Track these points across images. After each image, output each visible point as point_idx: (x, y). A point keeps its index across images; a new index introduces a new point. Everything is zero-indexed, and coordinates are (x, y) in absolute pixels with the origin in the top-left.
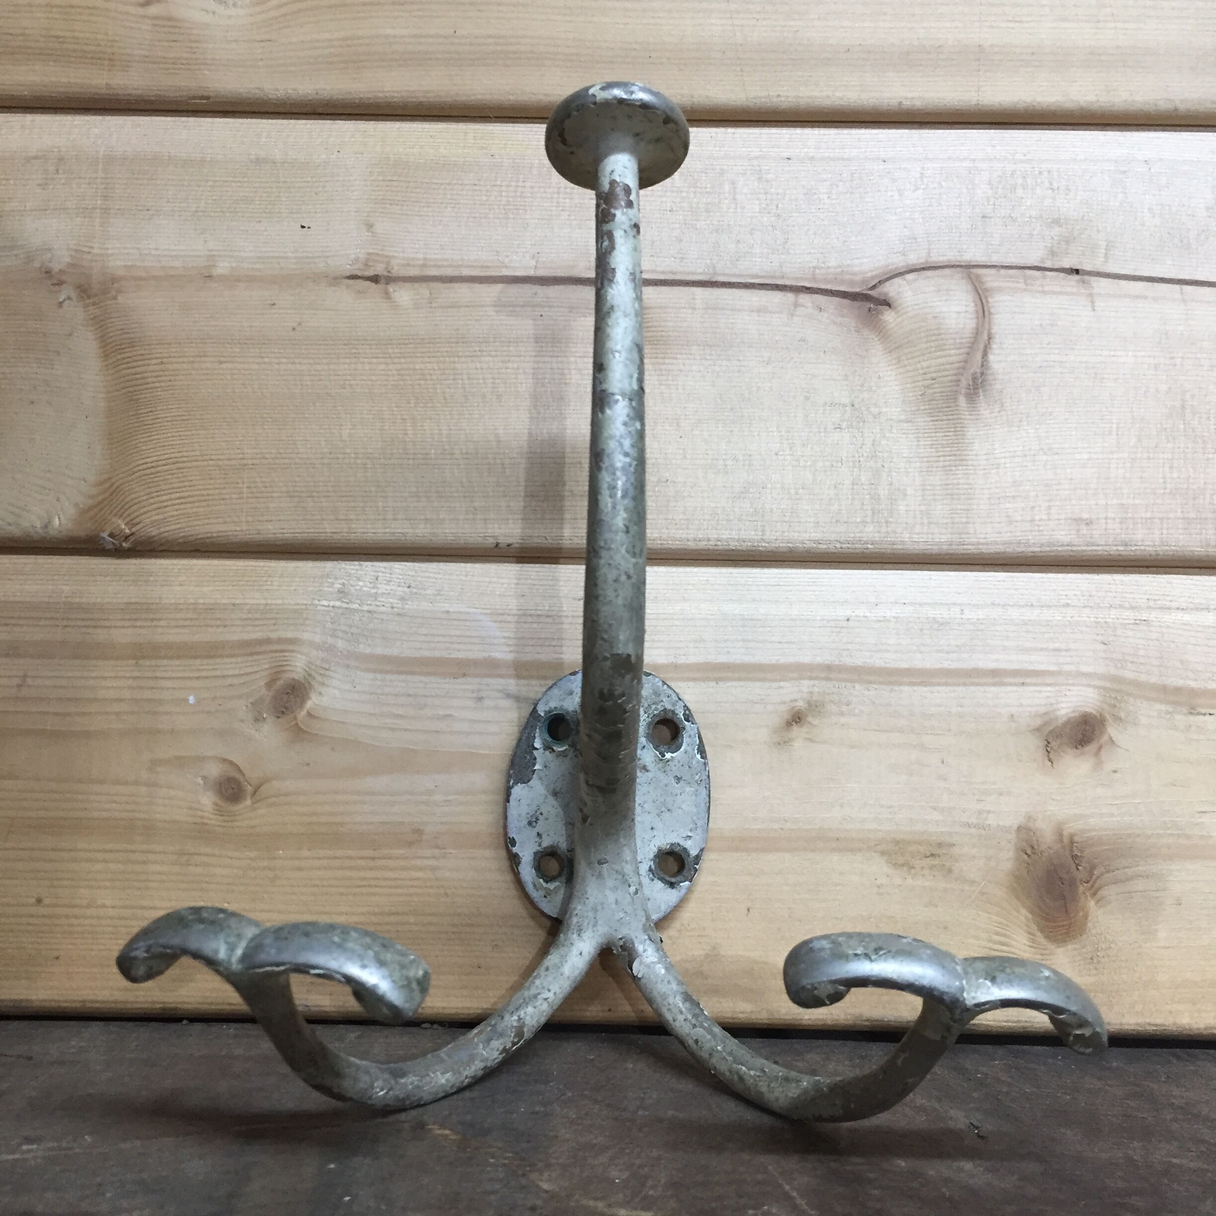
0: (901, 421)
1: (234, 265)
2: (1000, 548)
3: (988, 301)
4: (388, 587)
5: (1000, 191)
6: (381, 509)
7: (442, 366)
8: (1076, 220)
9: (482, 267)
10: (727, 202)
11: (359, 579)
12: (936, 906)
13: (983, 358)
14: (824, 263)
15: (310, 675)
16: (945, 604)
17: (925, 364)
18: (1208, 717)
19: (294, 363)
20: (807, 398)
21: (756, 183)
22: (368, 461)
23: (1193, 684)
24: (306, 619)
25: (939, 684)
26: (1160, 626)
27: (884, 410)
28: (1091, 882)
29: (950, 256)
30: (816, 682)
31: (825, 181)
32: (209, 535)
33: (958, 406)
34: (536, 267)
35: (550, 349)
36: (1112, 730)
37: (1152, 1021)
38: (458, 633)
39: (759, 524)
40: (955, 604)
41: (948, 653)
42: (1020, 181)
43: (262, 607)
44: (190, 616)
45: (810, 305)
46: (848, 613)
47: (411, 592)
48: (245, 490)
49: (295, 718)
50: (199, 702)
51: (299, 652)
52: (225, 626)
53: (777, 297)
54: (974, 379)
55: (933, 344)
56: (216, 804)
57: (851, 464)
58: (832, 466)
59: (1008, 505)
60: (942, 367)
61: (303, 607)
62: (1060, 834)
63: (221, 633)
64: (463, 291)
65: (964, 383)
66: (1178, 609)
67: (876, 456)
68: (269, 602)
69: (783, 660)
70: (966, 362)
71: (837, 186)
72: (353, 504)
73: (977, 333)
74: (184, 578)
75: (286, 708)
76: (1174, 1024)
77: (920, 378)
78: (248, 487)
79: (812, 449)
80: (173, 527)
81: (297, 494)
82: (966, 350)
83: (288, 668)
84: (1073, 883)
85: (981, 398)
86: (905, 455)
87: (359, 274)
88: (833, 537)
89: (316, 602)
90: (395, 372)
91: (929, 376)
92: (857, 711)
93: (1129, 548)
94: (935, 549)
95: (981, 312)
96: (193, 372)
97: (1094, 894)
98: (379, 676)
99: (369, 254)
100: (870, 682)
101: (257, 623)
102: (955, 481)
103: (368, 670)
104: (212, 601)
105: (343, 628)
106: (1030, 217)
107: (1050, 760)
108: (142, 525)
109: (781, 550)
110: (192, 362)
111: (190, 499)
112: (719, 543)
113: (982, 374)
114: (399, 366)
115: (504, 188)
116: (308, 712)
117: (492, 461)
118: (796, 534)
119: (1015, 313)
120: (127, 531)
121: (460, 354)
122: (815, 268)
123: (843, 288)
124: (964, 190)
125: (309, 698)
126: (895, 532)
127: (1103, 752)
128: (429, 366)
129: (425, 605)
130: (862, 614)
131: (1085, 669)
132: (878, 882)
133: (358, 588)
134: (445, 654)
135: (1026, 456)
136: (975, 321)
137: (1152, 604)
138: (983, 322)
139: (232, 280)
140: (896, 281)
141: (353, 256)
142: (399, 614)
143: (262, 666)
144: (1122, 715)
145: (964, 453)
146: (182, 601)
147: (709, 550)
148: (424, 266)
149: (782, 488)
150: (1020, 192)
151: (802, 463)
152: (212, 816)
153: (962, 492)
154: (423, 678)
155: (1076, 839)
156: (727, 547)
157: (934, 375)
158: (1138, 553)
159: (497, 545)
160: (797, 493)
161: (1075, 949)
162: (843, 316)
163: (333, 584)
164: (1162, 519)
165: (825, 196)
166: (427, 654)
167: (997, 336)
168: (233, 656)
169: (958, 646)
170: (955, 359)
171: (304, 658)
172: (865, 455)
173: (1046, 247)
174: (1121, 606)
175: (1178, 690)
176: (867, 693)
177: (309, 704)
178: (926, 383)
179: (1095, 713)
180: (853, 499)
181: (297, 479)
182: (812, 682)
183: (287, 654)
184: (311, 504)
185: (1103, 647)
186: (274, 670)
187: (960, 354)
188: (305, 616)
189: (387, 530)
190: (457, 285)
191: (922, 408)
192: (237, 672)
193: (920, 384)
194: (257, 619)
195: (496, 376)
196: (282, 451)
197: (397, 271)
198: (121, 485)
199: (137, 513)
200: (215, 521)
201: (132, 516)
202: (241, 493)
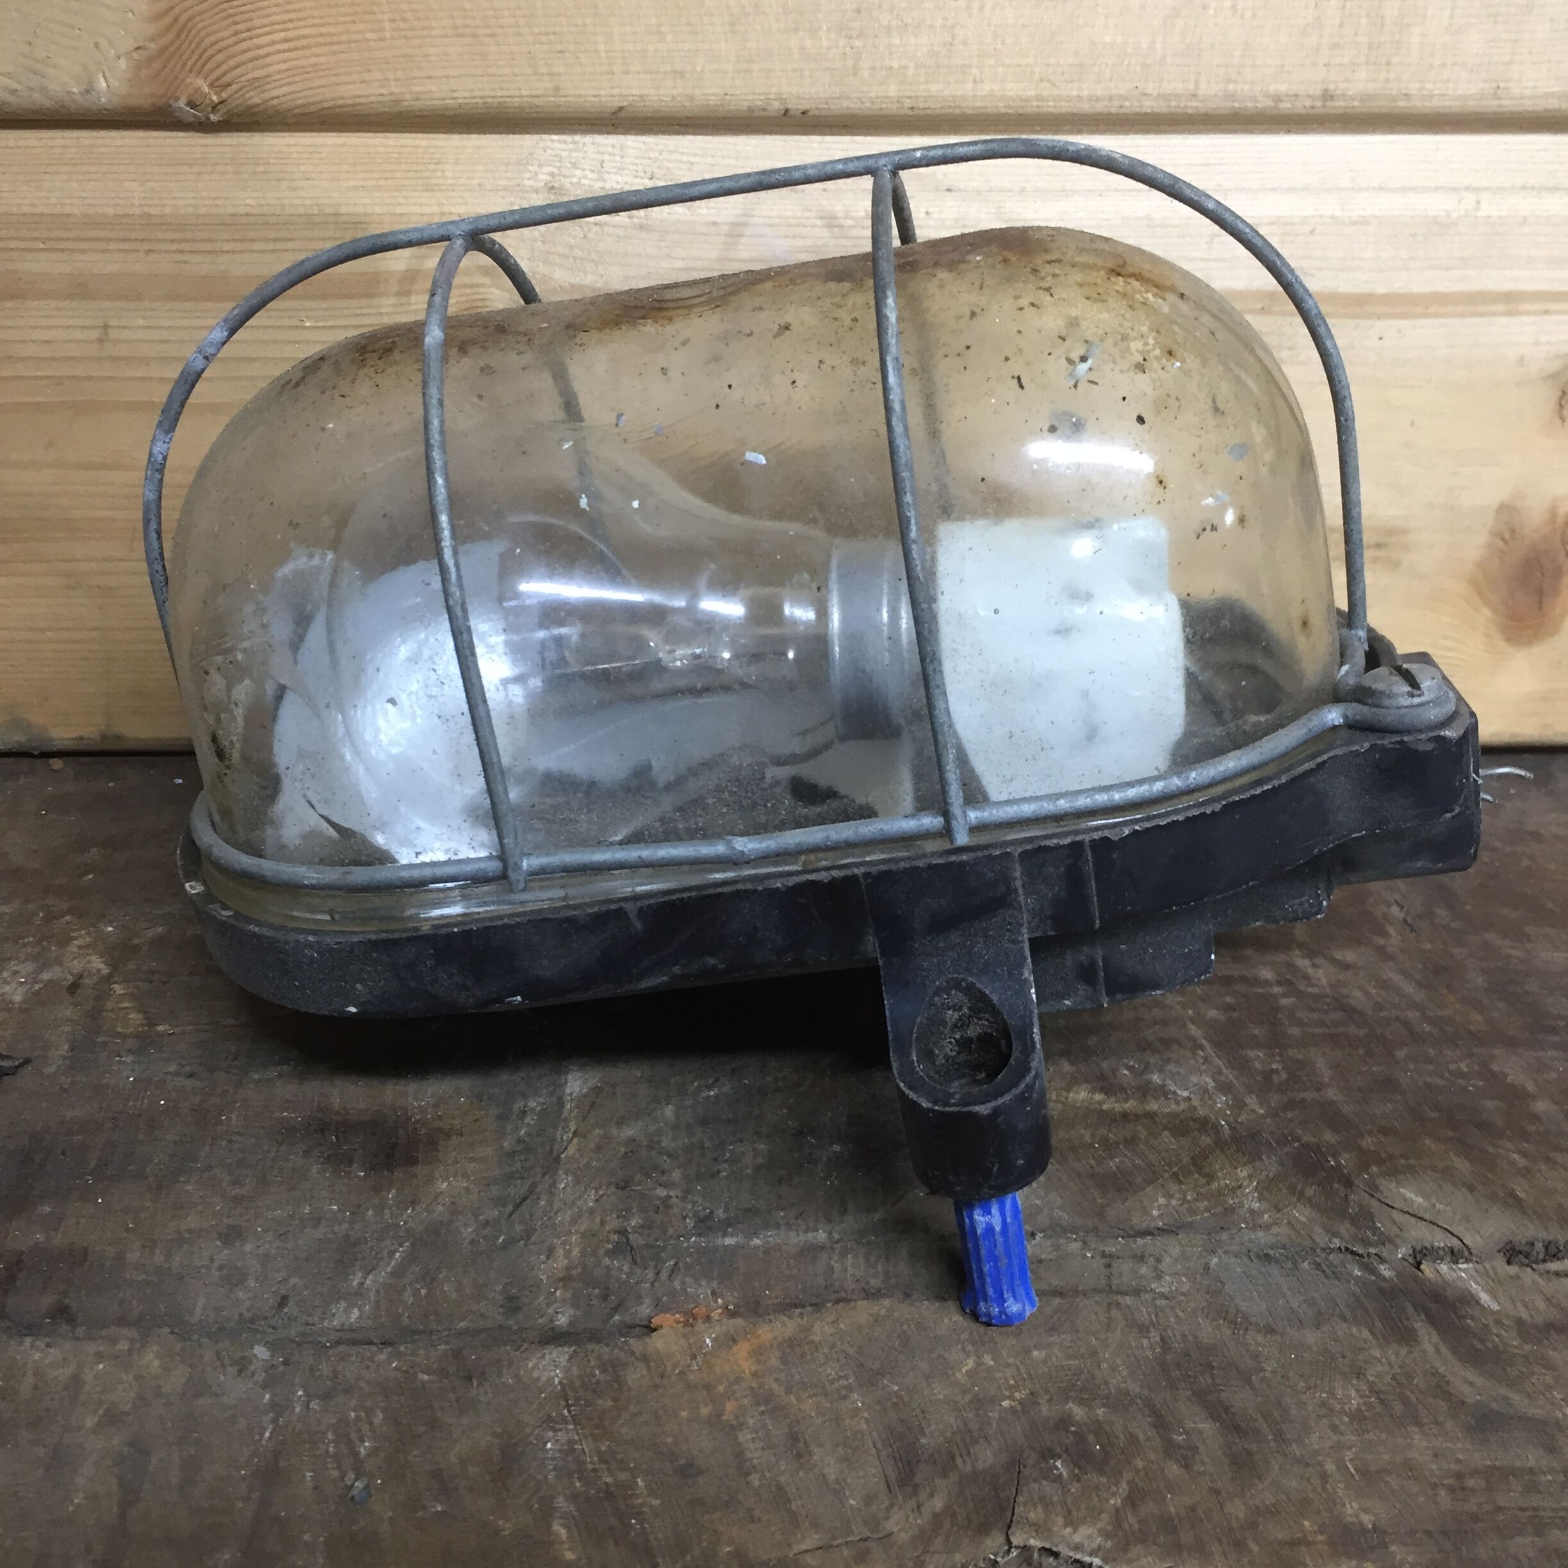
6: (603, 55)
16: (1455, 189)
32: (342, 103)
40: (1469, 188)
48: (387, 25)
72: (559, 47)
78: (392, 21)
80: (286, 90)
81: (467, 31)
84: (1557, 574)
88: (1302, 91)
104: (360, 210)
105: (560, 249)
107: (1561, 417)
108: (234, 87)
109: (1220, 112)
111: (304, 42)
112: (1127, 104)
120: (215, 98)
126: (1398, 80)
133: (575, 180)
146: (315, 209)
147: (1110, 114)
156: (1138, 110)
159: (787, 111)
160: (1254, 16)
163: (536, 173)
180: (1342, 25)
184: (493, 48)
198: (190, 19)
199: (224, 67)
200: (347, 79)
201: (217, 73)
202: (382, 30)
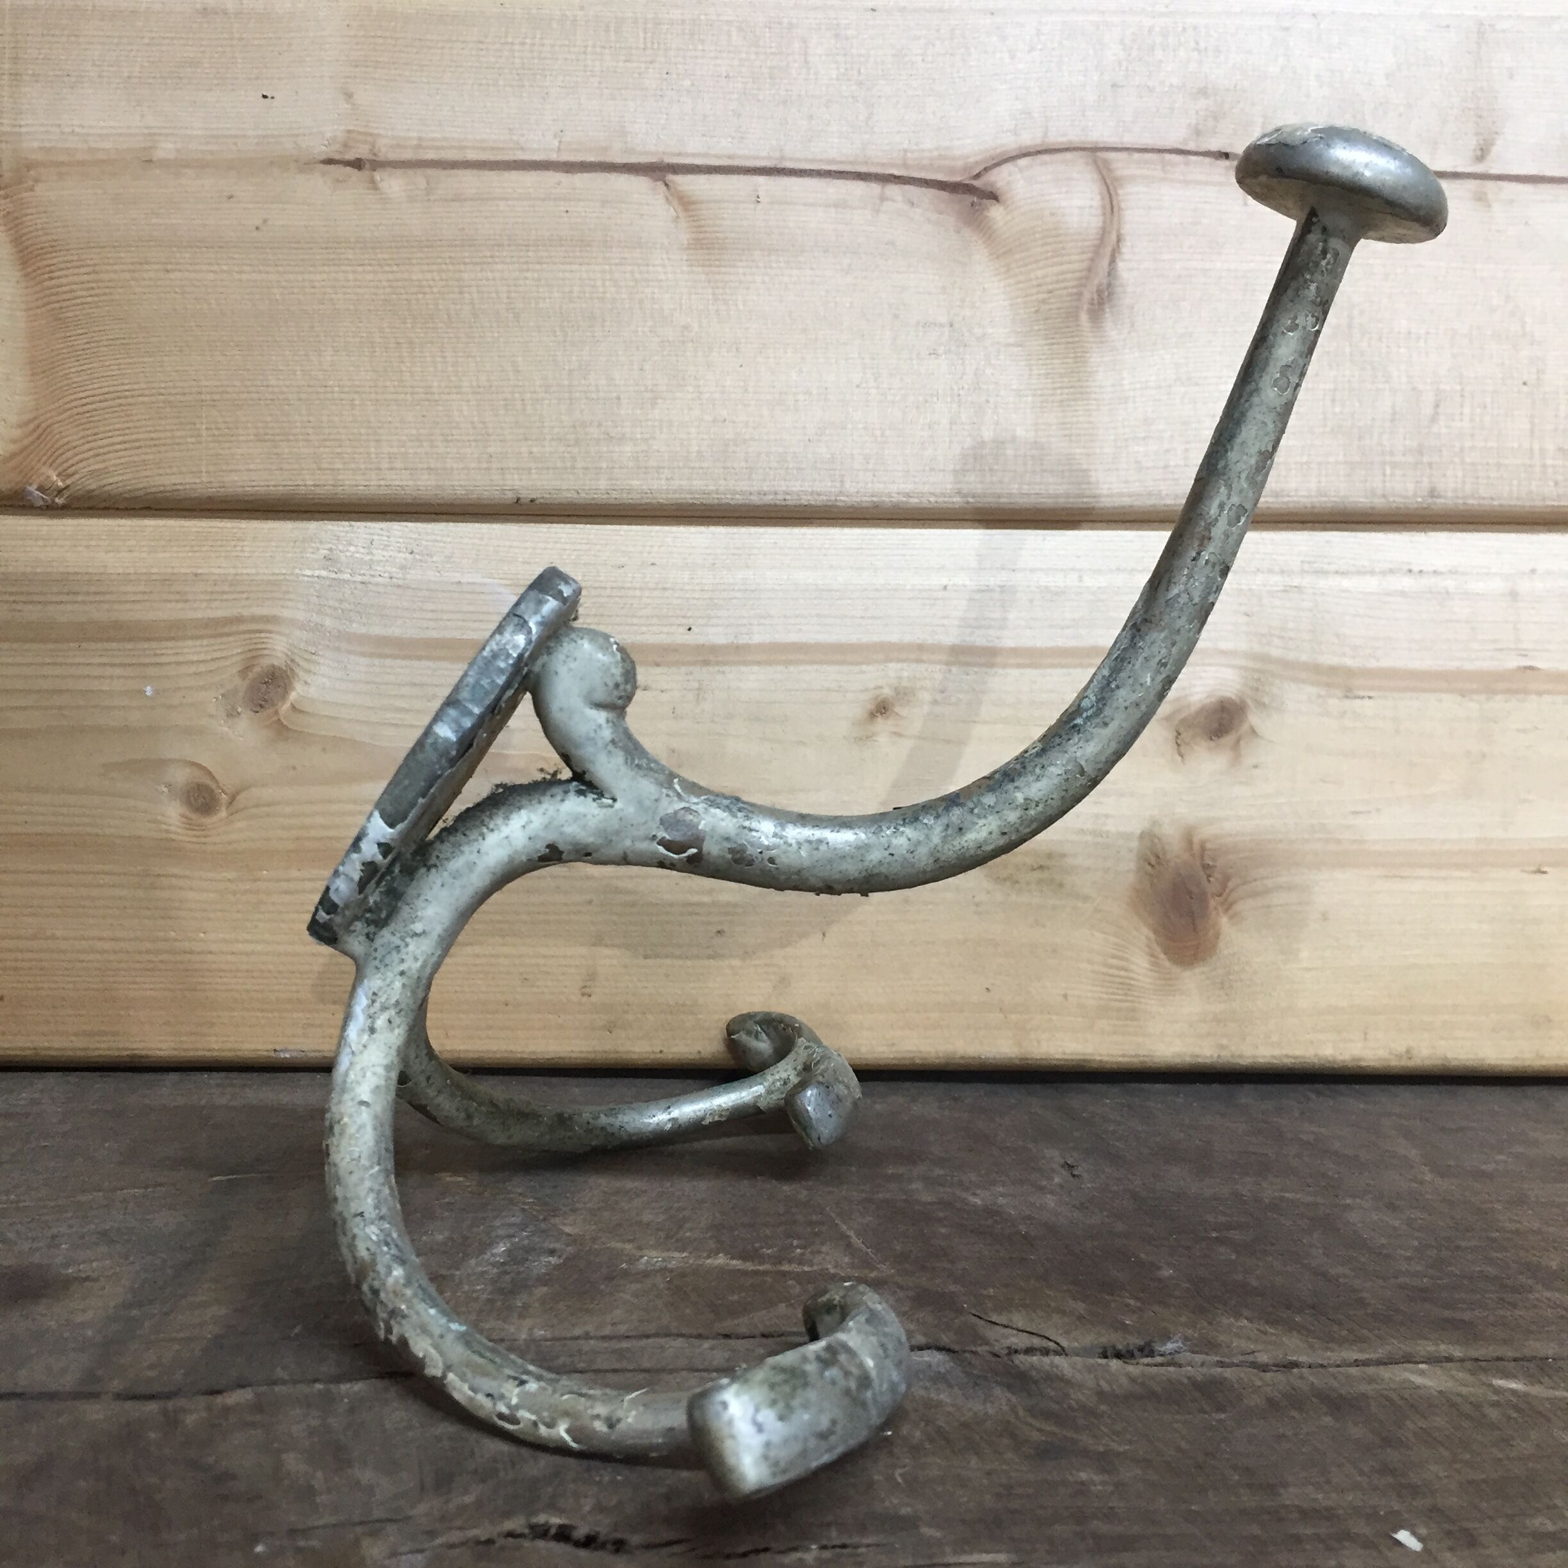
0: (1009, 345)
1: (179, 146)
2: (1126, 501)
3: (1117, 194)
4: (385, 553)
5: (1134, 53)
6: (373, 456)
7: (444, 276)
8: (1227, 90)
9: (493, 149)
10: (796, 65)
11: (350, 544)
12: (1044, 926)
13: (1110, 264)
14: (917, 144)
15: (293, 661)
16: (1062, 570)
17: (1039, 273)
18: (1366, 702)
19: (260, 272)
20: (896, 316)
21: (833, 41)
22: (356, 396)
23: (1349, 662)
24: (288, 592)
25: (1052, 666)
26: (1314, 594)
27: (990, 331)
28: (1225, 895)
29: (1073, 136)
30: (905, 665)
31: (919, 38)
32: (162, 489)
33: (1078, 326)
34: (559, 149)
35: (578, 254)
36: (1254, 718)
37: (1291, 1053)
38: (472, 608)
39: (837, 473)
40: (1073, 569)
41: (1063, 628)
42: (1159, 40)
43: (230, 578)
44: (142, 588)
45: (900, 198)
46: (944, 581)
47: (414, 558)
48: (204, 433)
49: (276, 713)
50: (157, 692)
51: (278, 633)
52: (186, 601)
53: (858, 188)
54: (1099, 292)
55: (1049, 248)
56: (183, 816)
57: (949, 399)
58: (926, 401)
59: (1136, 448)
60: (1061, 277)
61: (281, 577)
62: (1188, 839)
63: (182, 609)
64: (469, 181)
65: (1087, 296)
66: (1337, 572)
67: (980, 389)
68: (239, 571)
69: (865, 639)
70: (1089, 270)
71: (933, 45)
72: (338, 450)
73: (1104, 233)
74: (133, 542)
75: (266, 701)
76: (1316, 1055)
77: (1034, 291)
78: (207, 429)
79: (902, 380)
80: (116, 479)
81: (267, 437)
82: (1090, 255)
83: (266, 652)
84: (1203, 898)
85: (1107, 315)
86: (1014, 387)
87: (337, 157)
88: (926, 488)
89: (297, 571)
90: (385, 284)
91: (1045, 288)
92: (953, 699)
93: (1281, 500)
94: (1048, 502)
95: (1108, 207)
96: (133, 283)
97: (1227, 910)
98: (377, 661)
99: (349, 132)
100: (968, 664)
101: (225, 597)
102: (1074, 420)
103: (363, 654)
104: (169, 571)
105: (331, 603)
106: (1171, 85)
107: (1182, 756)
108: (77, 476)
109: (864, 505)
110: (133, 271)
111: (137, 444)
112: (788, 497)
113: (1109, 285)
114: (391, 276)
115: (517, 47)
116: (293, 707)
117: (509, 396)
118: (882, 486)
119: (1150, 208)
120: (60, 484)
121: (467, 260)
122: (905, 151)
123: (940, 177)
124: (1091, 52)
125: (294, 689)
126: (1001, 482)
127: (1242, 743)
128: (429, 276)
129: (432, 575)
130: (961, 583)
131: (1224, 645)
132: (977, 899)
133: (348, 554)
134: (457, 635)
135: (1160, 387)
136: (1101, 219)
137: (1306, 567)
138: (1112, 220)
139: (178, 165)
140: (1006, 168)
141: (328, 135)
142: (399, 586)
143: (233, 650)
144: (1266, 700)
145: (1085, 384)
146: (132, 571)
147: (776, 505)
148: (419, 146)
149: (865, 428)
150: (1159, 53)
151: (890, 398)
152: (179, 830)
153: (1083, 432)
154: (430, 664)
155: (1208, 846)
156: (798, 503)
157: (1050, 287)
158: (1291, 505)
159: (518, 499)
160: (883, 435)
161: (1203, 973)
162: (941, 213)
163: (318, 549)
164: (1320, 463)
165: (919, 59)
166: (435, 634)
167: (1128, 238)
168: (197, 638)
169: (1073, 620)
170: (1076, 266)
171: (284, 639)
172: (966, 387)
173: (1189, 125)
174: (1271, 571)
175: (1333, 670)
176: (965, 677)
177: (293, 696)
178: (1041, 296)
179: (1233, 697)
180: (951, 442)
181: (269, 419)
182: (900, 665)
183: (263, 635)
184: (286, 450)
185: (1246, 619)
186: (249, 655)
187: (1083, 261)
188: (284, 588)
189: (382, 483)
190: (460, 172)
191: (1036, 328)
192: (202, 657)
193: (1034, 298)
194: (224, 592)
195: (513, 288)
196: (248, 383)
197: (386, 152)
198: (48, 427)
199: (70, 462)
200: (168, 471)
201: (65, 465)
202: (199, 436)
